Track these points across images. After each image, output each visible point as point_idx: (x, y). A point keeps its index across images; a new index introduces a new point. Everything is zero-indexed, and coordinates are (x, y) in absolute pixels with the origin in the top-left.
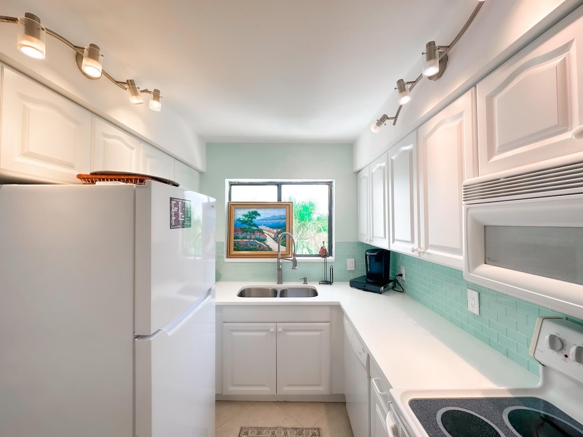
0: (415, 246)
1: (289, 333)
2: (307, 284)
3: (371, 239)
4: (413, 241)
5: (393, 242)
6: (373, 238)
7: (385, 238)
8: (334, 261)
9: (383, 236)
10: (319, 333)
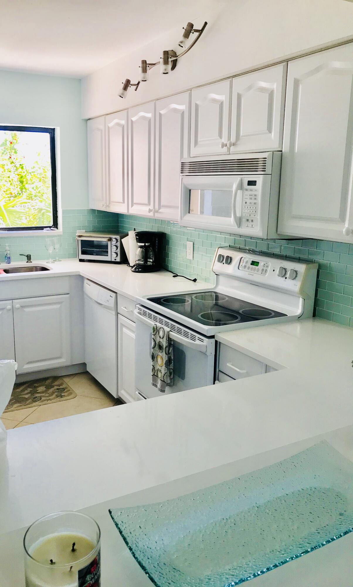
0: (151, 207)
1: (27, 310)
2: (32, 262)
3: (108, 204)
4: (149, 204)
5: (132, 206)
6: (110, 203)
7: (124, 202)
8: (62, 234)
9: (121, 201)
10: (58, 306)
